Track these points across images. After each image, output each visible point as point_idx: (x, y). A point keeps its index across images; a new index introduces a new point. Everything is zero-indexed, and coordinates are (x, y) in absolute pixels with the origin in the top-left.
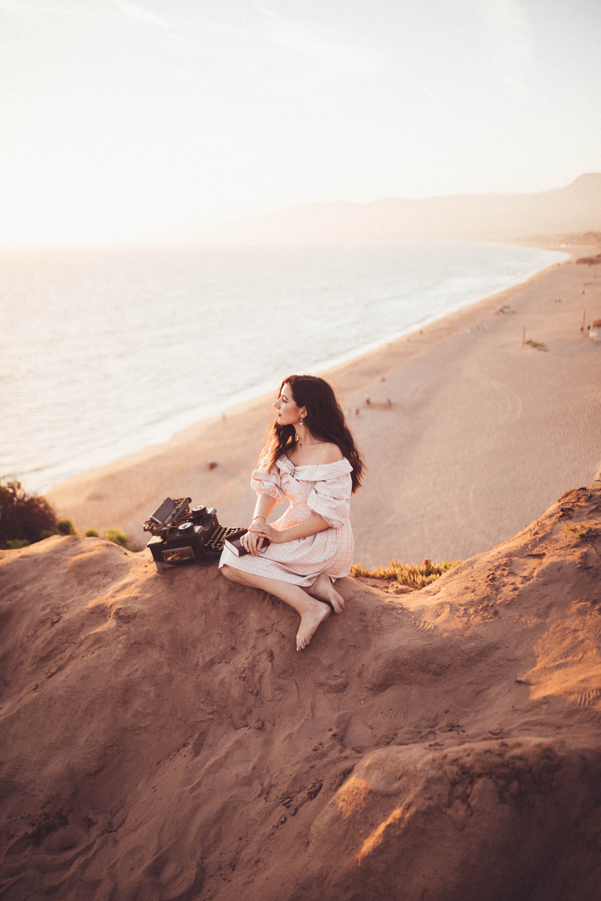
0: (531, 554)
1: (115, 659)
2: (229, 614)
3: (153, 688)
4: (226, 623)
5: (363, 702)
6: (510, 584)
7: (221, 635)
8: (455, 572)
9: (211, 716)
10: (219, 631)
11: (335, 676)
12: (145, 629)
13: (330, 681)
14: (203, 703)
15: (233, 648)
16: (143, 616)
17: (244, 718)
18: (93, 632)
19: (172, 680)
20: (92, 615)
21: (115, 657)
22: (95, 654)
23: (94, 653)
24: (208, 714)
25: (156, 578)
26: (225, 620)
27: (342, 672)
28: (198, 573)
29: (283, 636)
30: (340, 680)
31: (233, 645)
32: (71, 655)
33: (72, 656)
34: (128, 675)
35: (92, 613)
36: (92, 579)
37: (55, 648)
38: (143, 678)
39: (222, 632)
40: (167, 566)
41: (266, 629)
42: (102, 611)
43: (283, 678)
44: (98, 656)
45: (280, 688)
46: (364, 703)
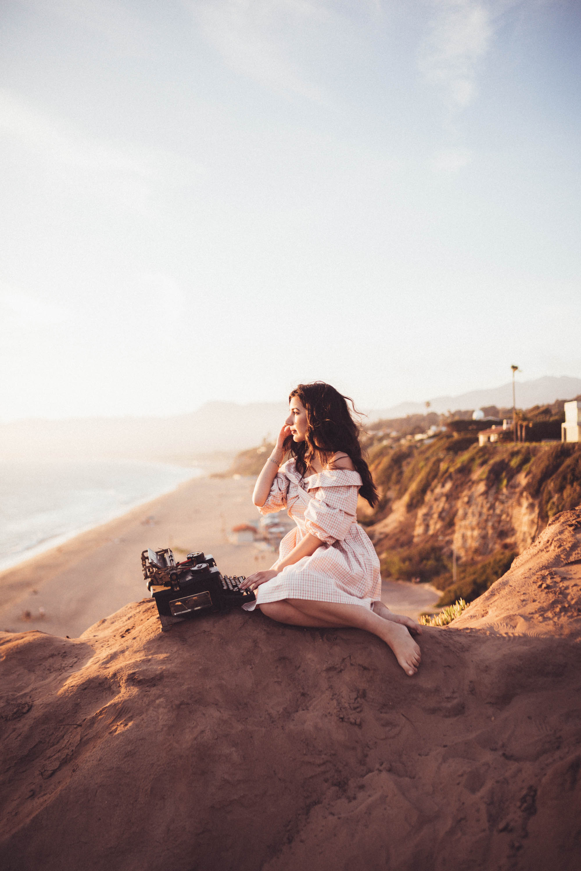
0: (569, 561)
1: (164, 725)
2: (280, 660)
3: (234, 749)
4: (279, 670)
5: (493, 718)
6: (573, 587)
7: (279, 683)
8: (491, 595)
9: (322, 769)
10: (276, 679)
11: (448, 698)
12: (185, 687)
13: (444, 705)
14: (305, 755)
15: (303, 695)
16: (174, 675)
17: (362, 762)
18: (108, 704)
19: (251, 737)
20: (86, 691)
21: (161, 723)
22: (128, 726)
23: (126, 725)
24: (319, 765)
25: (160, 638)
26: (277, 667)
27: (454, 692)
28: (216, 625)
29: (365, 668)
30: (455, 701)
31: (302, 691)
32: (80, 740)
33: (83, 740)
34: (195, 739)
35: (85, 689)
36: (47, 663)
37: (40, 742)
38: (217, 739)
39: (280, 680)
40: (175, 620)
41: (337, 666)
42: (100, 684)
43: (386, 713)
44: (137, 726)
45: (387, 724)
46: (495, 719)
